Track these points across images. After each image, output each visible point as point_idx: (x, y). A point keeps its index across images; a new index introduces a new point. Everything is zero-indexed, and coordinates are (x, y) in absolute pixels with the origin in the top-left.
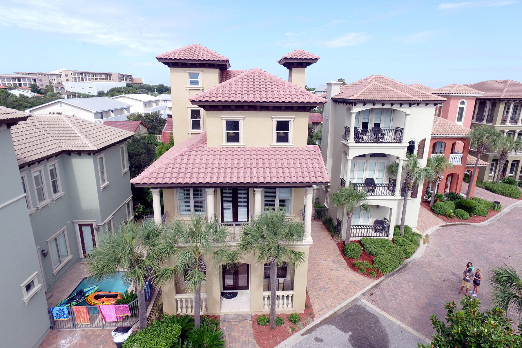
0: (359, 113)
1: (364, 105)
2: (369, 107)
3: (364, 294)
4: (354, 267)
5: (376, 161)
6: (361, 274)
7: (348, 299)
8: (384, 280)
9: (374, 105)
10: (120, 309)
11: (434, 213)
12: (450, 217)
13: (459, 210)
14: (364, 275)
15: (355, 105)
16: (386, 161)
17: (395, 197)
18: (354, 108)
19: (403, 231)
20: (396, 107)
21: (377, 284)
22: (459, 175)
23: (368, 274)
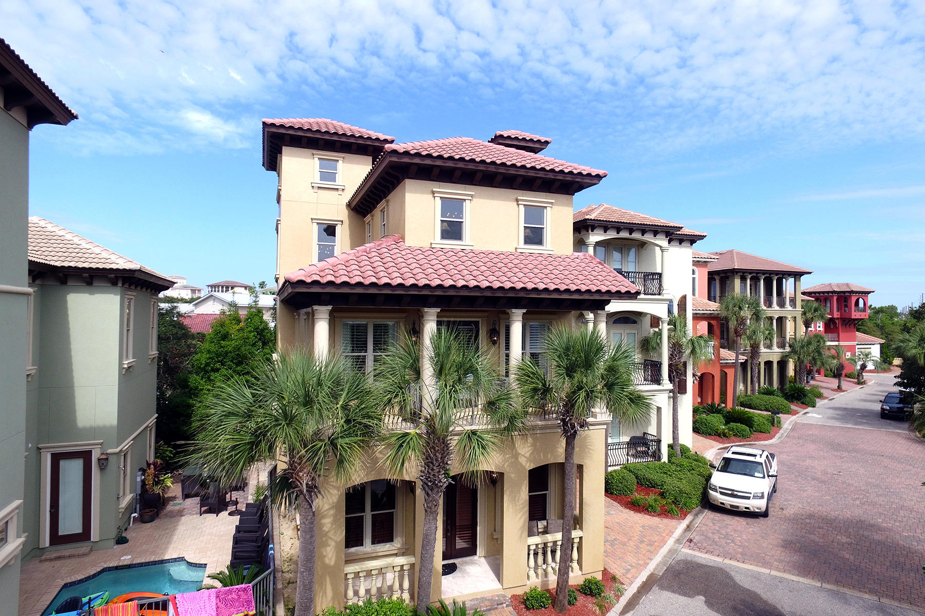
0: (598, 244)
1: (605, 232)
2: (611, 235)
3: (678, 541)
4: (634, 506)
5: (622, 331)
6: (653, 516)
7: (658, 551)
8: (693, 520)
9: (618, 233)
10: (230, 597)
11: (699, 433)
12: (725, 435)
13: (732, 425)
14: (659, 515)
15: (592, 231)
16: (636, 332)
17: (663, 386)
18: (590, 236)
19: (679, 452)
20: (648, 237)
21: (688, 527)
22: (713, 376)
23: (665, 513)
